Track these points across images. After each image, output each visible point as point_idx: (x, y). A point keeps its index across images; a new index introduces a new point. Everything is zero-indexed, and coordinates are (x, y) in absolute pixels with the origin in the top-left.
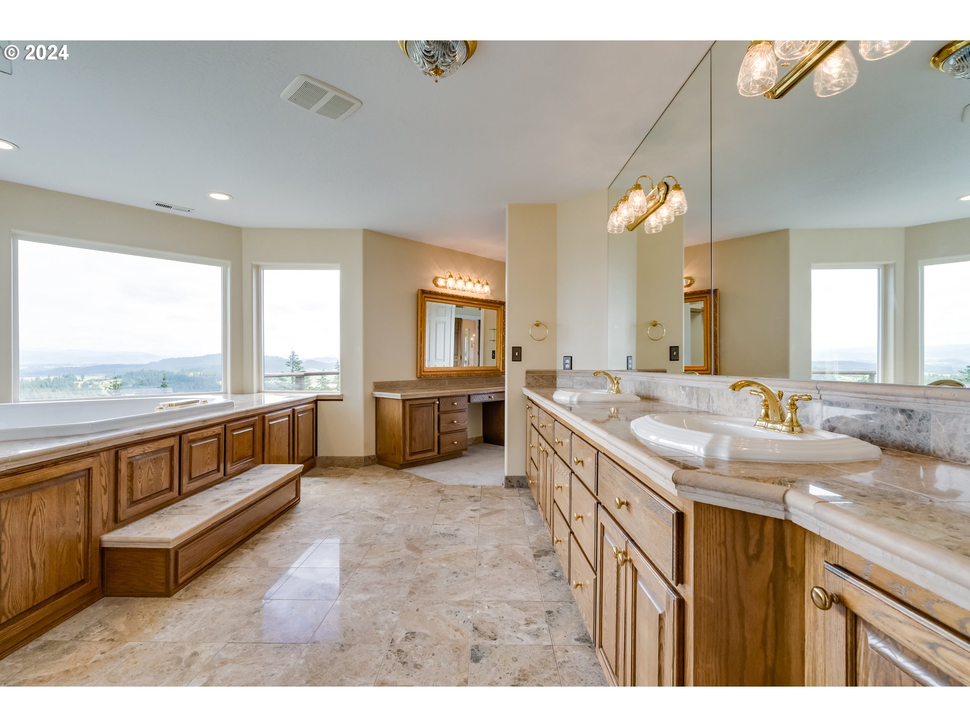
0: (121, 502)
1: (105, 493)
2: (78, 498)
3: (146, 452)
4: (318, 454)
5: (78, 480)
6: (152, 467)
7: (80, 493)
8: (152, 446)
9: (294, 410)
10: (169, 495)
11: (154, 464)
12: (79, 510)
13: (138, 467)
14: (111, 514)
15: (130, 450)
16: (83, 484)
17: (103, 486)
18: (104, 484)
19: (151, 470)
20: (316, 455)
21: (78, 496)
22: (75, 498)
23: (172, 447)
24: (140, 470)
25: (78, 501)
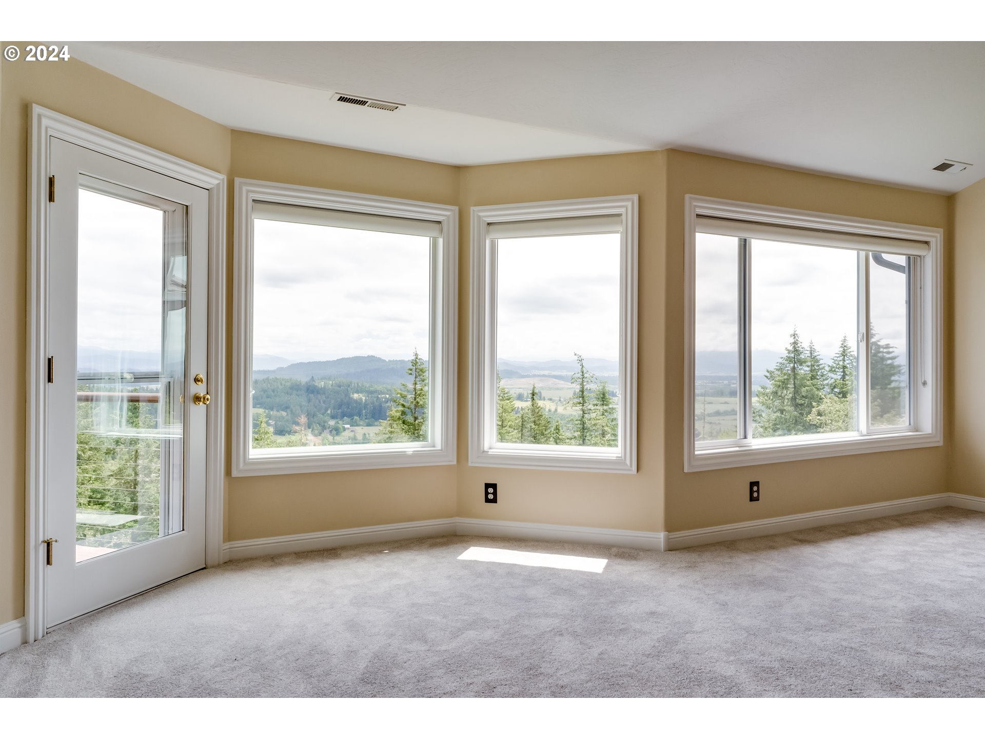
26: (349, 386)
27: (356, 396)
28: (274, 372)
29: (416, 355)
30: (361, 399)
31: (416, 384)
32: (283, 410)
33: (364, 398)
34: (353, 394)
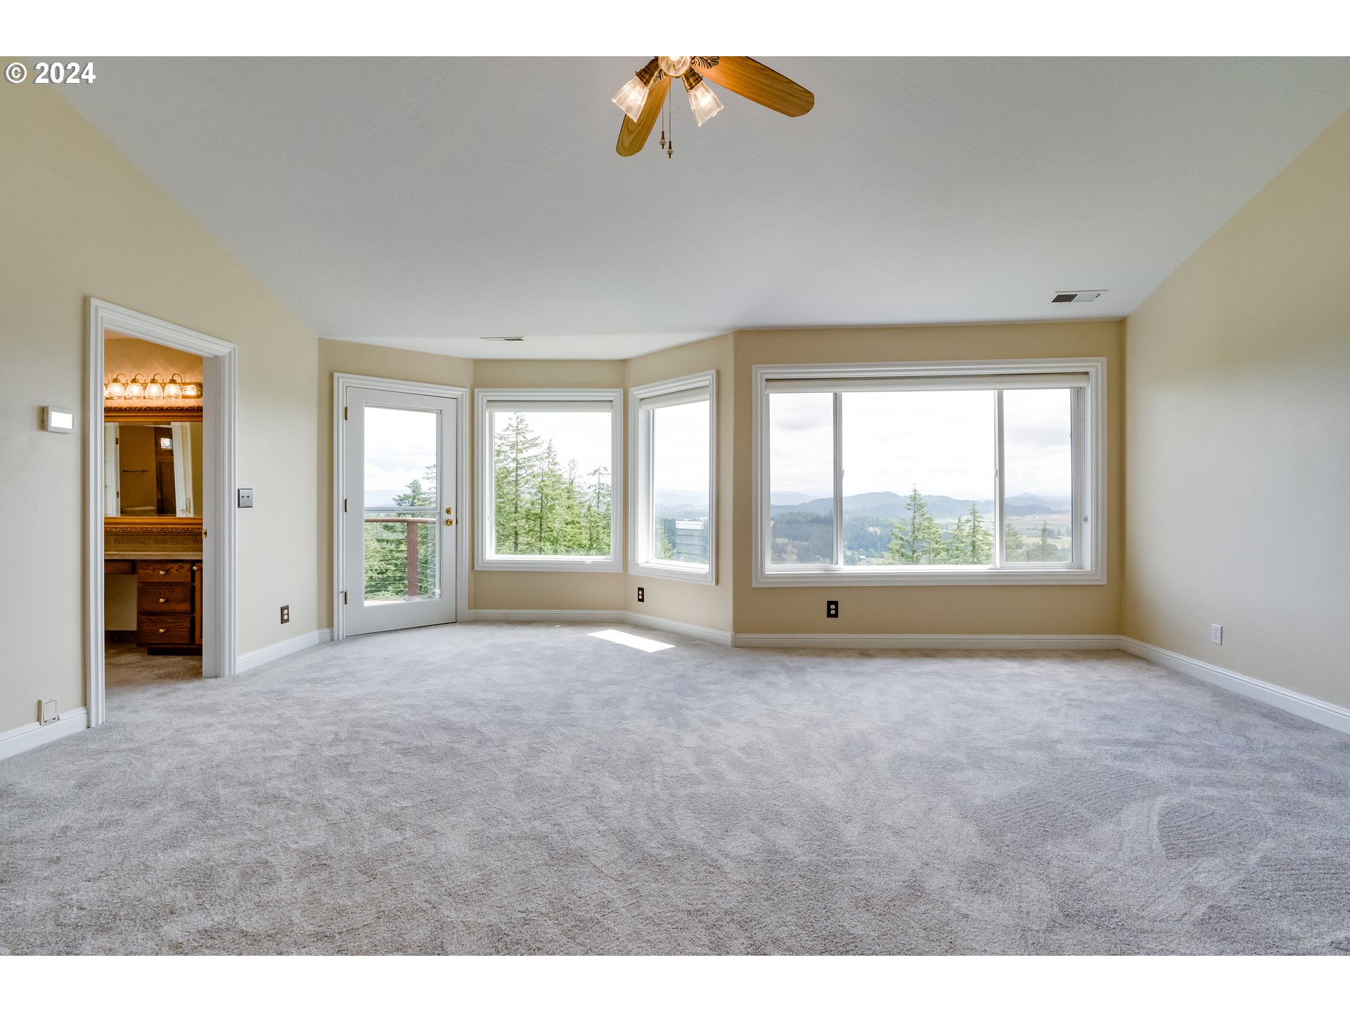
26: (865, 520)
27: (871, 529)
28: (798, 506)
29: (915, 490)
30: (876, 532)
31: (914, 518)
32: (805, 541)
33: (879, 532)
34: (869, 527)
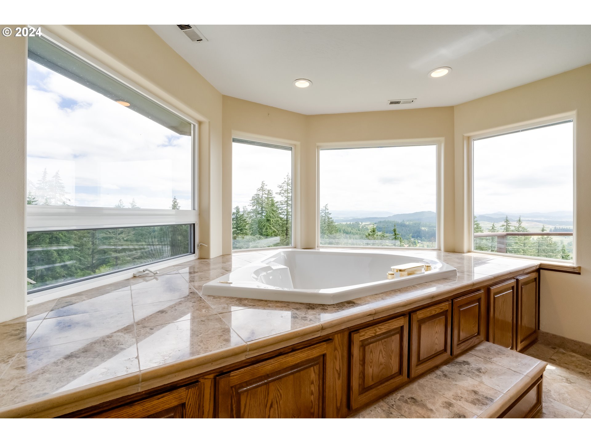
0: (354, 389)
1: (339, 378)
2: (313, 388)
3: (377, 334)
4: (540, 328)
5: (312, 368)
6: (383, 350)
7: (314, 382)
8: (383, 327)
9: (517, 280)
10: (398, 380)
11: (385, 347)
12: (313, 401)
13: (370, 350)
14: (345, 400)
15: (362, 333)
16: (317, 371)
17: (337, 370)
18: (338, 368)
19: (382, 353)
20: (539, 329)
21: (313, 385)
22: (310, 387)
23: (402, 328)
24: (371, 354)
25: (312, 391)
